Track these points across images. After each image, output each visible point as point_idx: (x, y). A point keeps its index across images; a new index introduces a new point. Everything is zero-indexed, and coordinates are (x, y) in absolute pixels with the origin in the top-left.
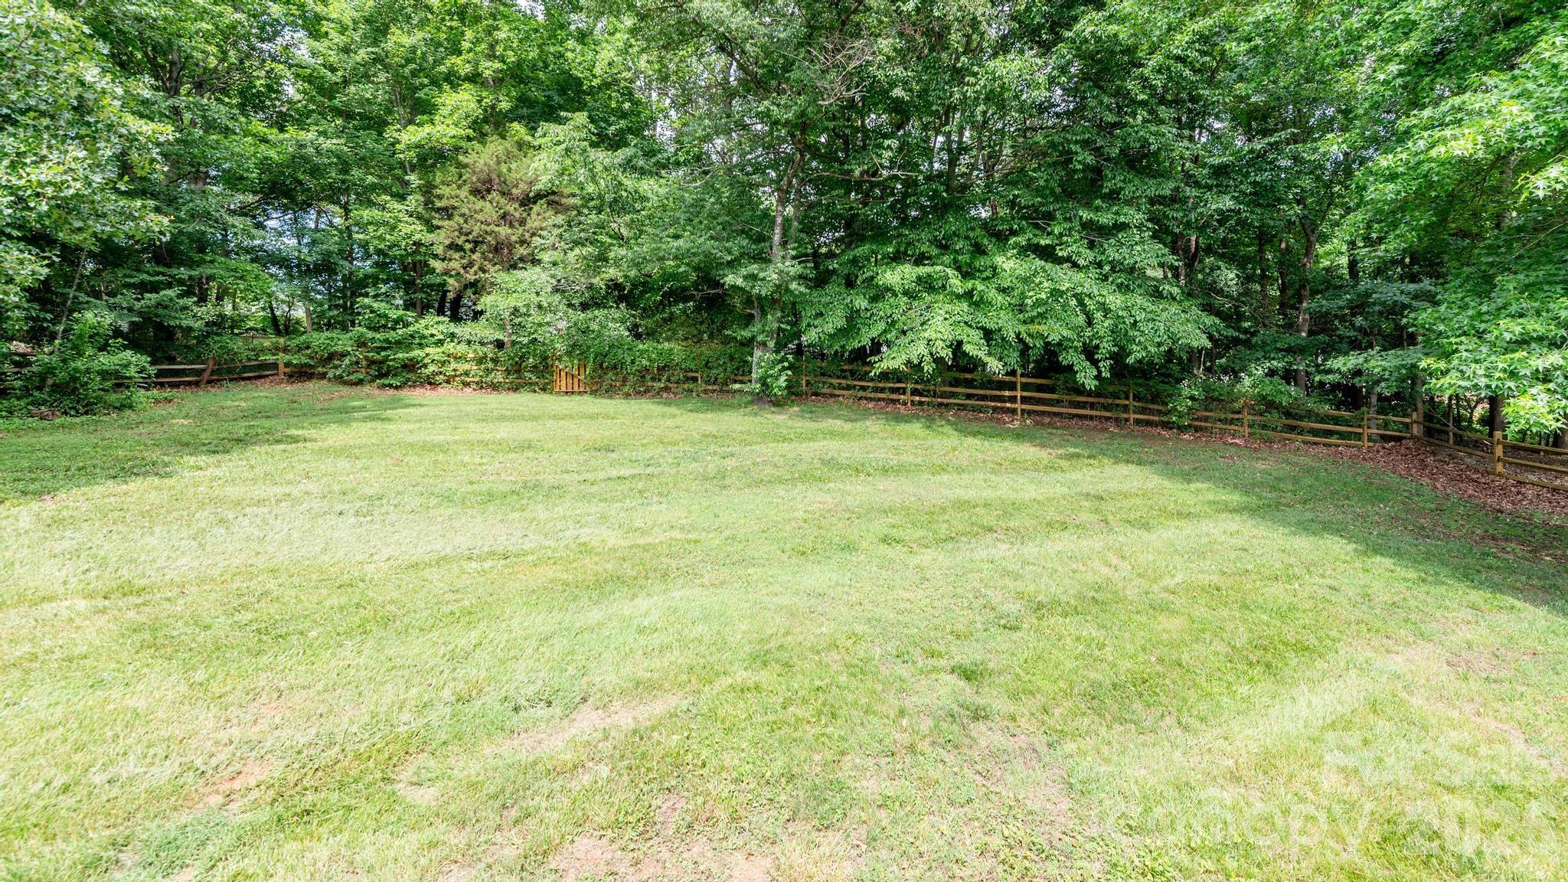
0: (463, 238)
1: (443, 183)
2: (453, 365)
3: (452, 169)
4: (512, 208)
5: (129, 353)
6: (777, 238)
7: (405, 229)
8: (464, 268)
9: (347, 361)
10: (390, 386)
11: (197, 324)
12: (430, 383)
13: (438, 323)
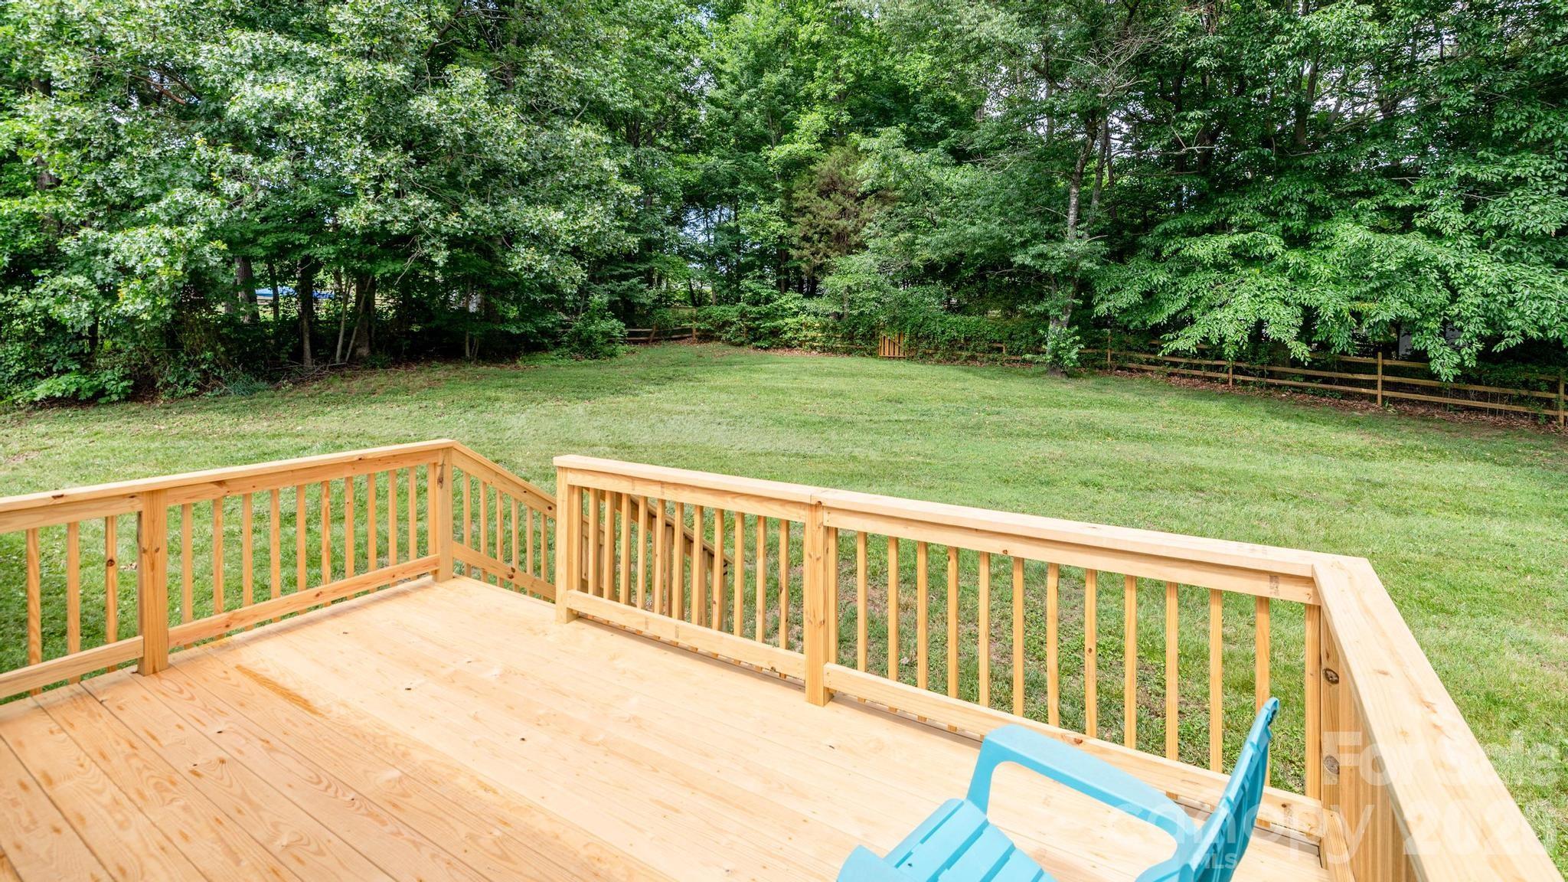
0: (813, 231)
1: (798, 188)
2: (805, 332)
3: (805, 176)
4: (848, 203)
5: (615, 320)
6: (1071, 219)
7: (773, 226)
8: (813, 254)
9: (734, 329)
10: (761, 347)
11: (649, 302)
12: (788, 347)
13: (795, 298)
